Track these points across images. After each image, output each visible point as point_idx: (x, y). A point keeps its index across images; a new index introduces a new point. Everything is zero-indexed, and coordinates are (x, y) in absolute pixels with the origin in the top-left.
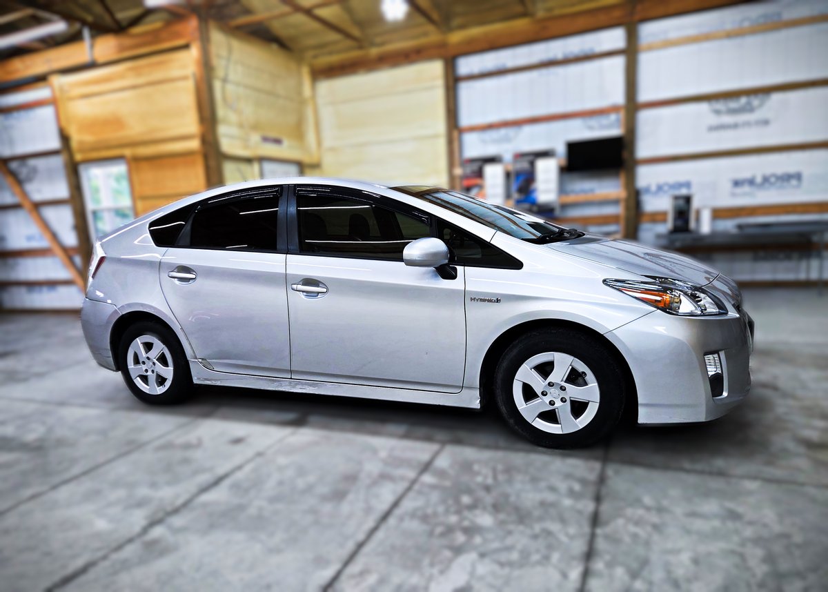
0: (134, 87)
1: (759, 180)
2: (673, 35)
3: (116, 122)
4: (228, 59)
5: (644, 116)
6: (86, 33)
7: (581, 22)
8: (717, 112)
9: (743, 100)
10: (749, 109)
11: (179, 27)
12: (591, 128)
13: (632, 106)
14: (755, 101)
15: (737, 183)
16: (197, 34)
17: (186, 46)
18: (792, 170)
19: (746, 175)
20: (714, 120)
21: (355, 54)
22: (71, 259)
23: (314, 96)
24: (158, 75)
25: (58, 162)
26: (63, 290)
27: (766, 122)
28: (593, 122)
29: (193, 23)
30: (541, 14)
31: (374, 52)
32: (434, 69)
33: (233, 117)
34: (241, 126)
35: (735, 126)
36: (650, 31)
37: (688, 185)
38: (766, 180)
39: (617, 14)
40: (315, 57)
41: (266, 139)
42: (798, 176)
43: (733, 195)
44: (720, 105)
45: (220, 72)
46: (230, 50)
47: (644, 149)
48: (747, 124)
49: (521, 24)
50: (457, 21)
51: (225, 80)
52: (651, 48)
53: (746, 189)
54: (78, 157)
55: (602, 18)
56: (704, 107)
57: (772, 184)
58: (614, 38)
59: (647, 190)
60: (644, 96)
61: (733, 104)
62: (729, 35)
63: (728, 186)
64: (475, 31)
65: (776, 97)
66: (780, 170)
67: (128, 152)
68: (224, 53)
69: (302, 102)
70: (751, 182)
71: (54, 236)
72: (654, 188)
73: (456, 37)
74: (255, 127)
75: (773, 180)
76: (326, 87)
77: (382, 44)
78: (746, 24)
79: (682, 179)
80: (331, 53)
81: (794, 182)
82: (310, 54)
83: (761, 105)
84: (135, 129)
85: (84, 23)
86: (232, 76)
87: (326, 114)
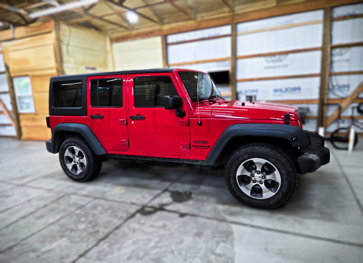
0: (32, 48)
1: (284, 89)
2: (250, 29)
3: (26, 61)
4: (70, 36)
5: (240, 62)
6: (11, 26)
7: (214, 23)
8: (268, 61)
9: (278, 57)
10: (280, 60)
11: (47, 24)
12: (219, 66)
13: (235, 57)
14: (282, 57)
15: (276, 91)
16: (54, 28)
17: (50, 32)
18: (296, 86)
19: (279, 87)
20: (266, 65)
21: (127, 33)
22: (10, 116)
23: (111, 50)
24: (41, 43)
25: (5, 76)
26: (8, 128)
27: (286, 66)
28: (220, 64)
29: (52, 23)
30: (199, 19)
31: (134, 32)
32: (158, 40)
33: (72, 60)
34: (76, 63)
35: (274, 67)
36: (241, 27)
37: (256, 91)
38: (287, 90)
39: (228, 20)
40: (112, 33)
41: (87, 68)
42: (299, 89)
43: (274, 96)
44: (269, 58)
45: (66, 42)
46: (70, 32)
47: (240, 76)
48: (279, 67)
49: (191, 23)
50: (166, 21)
51: (68, 45)
52: (242, 34)
53: (279, 93)
54: (12, 75)
55: (222, 22)
56: (262, 59)
57: (289, 91)
58: (227, 30)
59: (241, 93)
60: (240, 53)
61: (274, 58)
62: (272, 30)
63: (272, 92)
64: (173, 25)
65: (291, 56)
66: (292, 86)
67: (30, 73)
68: (67, 34)
69: (106, 52)
70: (281, 90)
71: (5, 106)
72: (243, 92)
73: (166, 27)
74: (83, 63)
75: (289, 90)
76: (117, 46)
77: (138, 29)
78: (279, 25)
79: (254, 88)
80: (118, 32)
81: (297, 91)
82: (109, 32)
83: (284, 59)
84: (33, 64)
85: (10, 22)
86: (71, 43)
87: (117, 57)
